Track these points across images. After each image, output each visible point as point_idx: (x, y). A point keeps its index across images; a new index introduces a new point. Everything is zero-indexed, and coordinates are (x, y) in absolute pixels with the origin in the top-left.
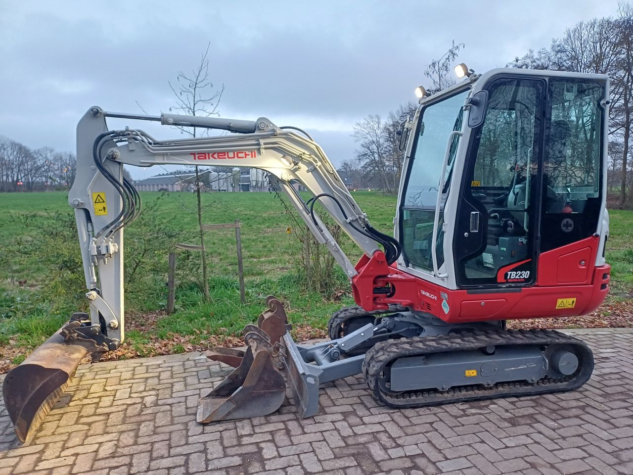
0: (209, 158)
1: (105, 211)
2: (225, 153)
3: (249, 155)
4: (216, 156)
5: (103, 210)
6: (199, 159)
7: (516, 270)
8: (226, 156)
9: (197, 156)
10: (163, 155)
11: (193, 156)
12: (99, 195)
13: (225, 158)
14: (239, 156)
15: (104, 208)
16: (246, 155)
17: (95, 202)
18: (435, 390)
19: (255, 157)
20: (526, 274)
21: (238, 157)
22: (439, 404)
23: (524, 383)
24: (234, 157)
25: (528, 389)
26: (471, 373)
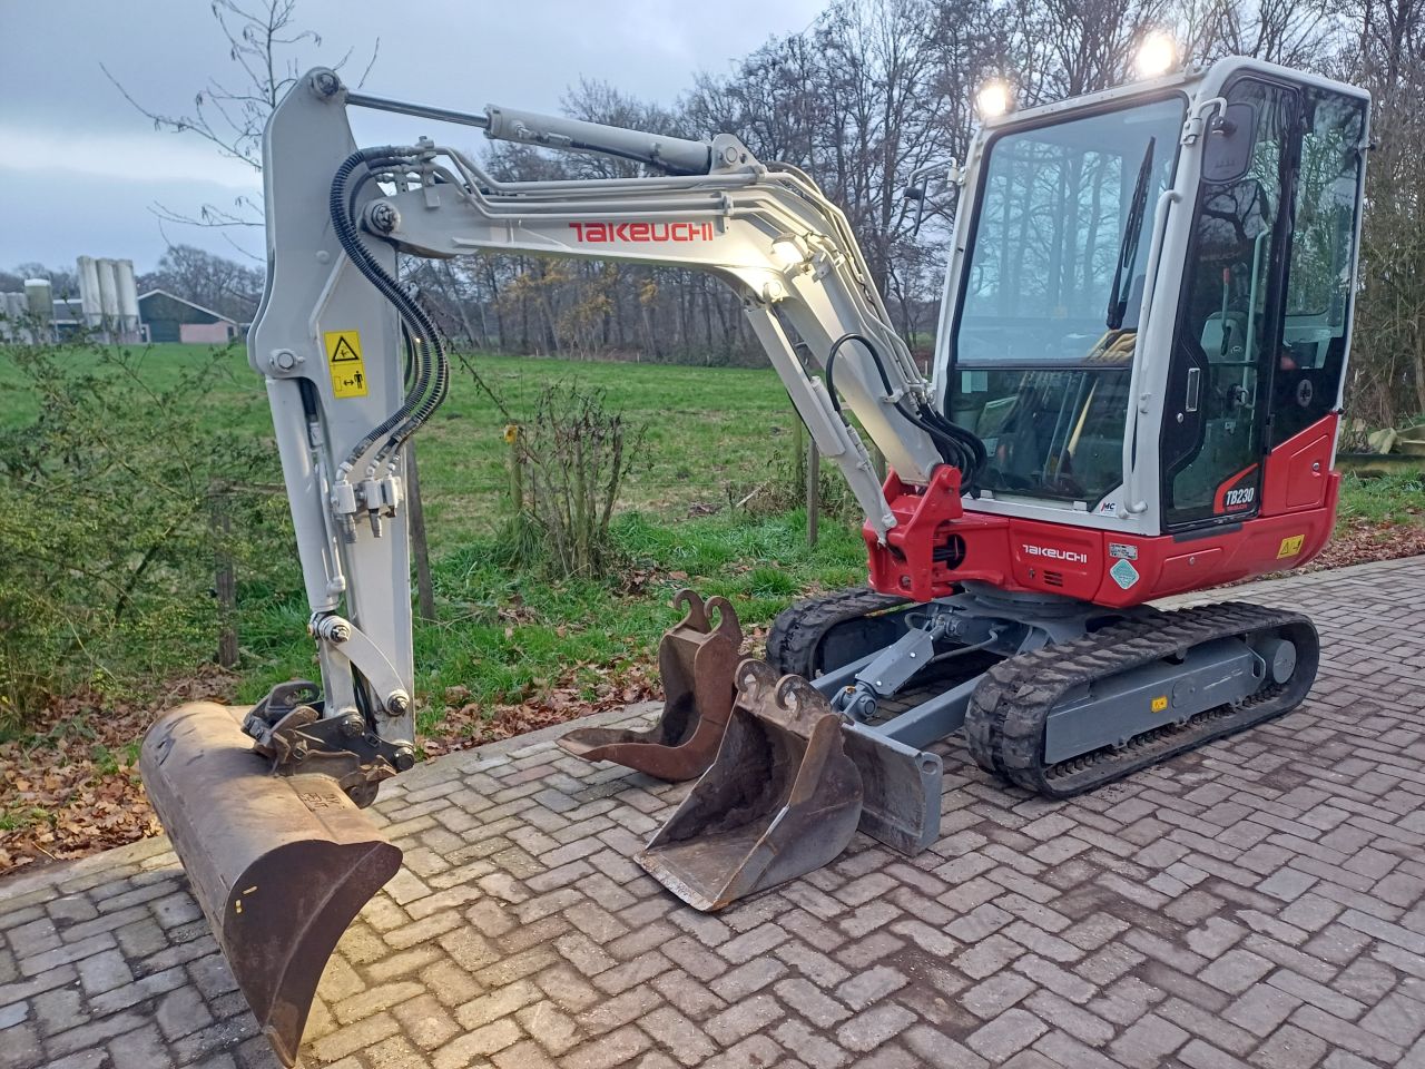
0: (612, 239)
1: (360, 386)
2: (645, 225)
3: (697, 232)
4: (627, 232)
5: (356, 383)
6: (590, 239)
7: (1236, 487)
8: (650, 235)
9: (585, 230)
10: (509, 224)
11: (575, 230)
12: (342, 339)
13: (648, 239)
14: (678, 235)
15: (358, 377)
16: (692, 232)
17: (334, 360)
18: (1107, 750)
19: (711, 239)
20: (1249, 494)
21: (675, 238)
22: (1123, 777)
23: (1224, 709)
24: (666, 239)
25: (1228, 721)
26: (1160, 704)
